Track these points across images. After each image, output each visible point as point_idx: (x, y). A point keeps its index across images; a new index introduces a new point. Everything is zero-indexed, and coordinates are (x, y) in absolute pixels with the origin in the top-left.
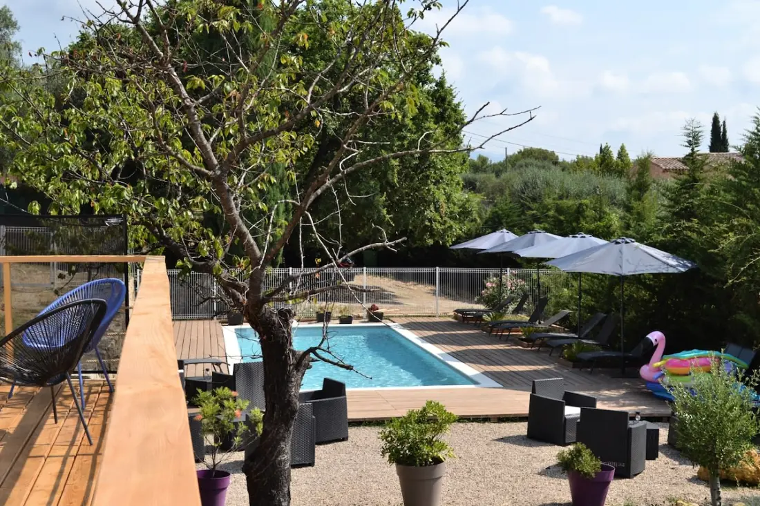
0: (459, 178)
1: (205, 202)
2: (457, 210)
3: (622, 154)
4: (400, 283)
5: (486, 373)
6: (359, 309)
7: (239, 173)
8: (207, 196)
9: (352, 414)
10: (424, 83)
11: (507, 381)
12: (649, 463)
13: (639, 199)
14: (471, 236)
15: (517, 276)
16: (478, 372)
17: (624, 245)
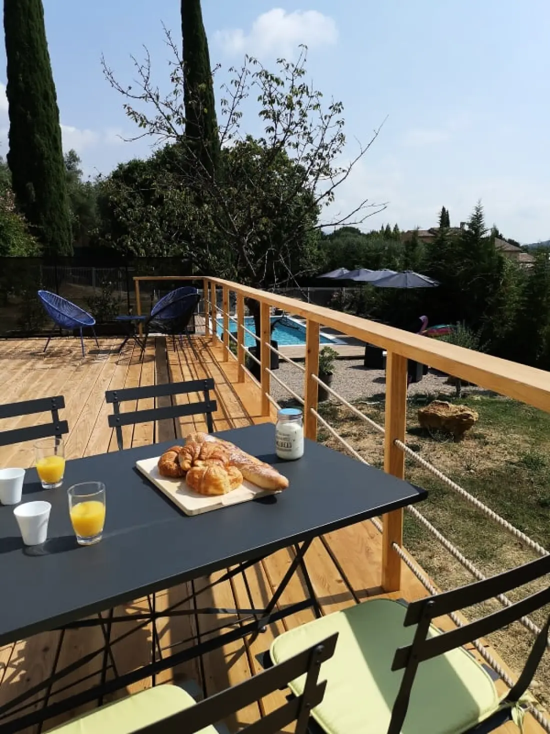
3: (396, 228)
5: (338, 338)
7: (246, 235)
11: (349, 342)
12: (424, 376)
13: (412, 250)
15: (349, 291)
16: (334, 338)
17: (408, 274)
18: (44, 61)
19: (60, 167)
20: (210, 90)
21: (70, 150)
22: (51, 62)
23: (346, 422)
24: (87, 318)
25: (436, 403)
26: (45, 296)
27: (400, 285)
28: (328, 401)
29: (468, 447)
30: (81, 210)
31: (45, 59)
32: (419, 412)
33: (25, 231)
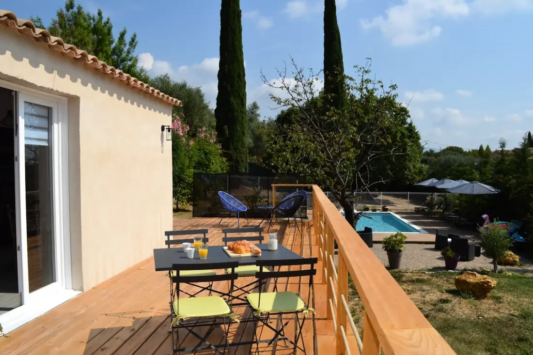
0: (419, 159)
1: (328, 169)
2: (417, 171)
3: (488, 148)
4: (396, 198)
5: (423, 229)
6: (380, 207)
7: (338, 161)
8: (329, 167)
9: (374, 239)
10: (404, 124)
11: (430, 231)
14: (423, 180)
15: (439, 196)
16: (420, 228)
17: (475, 184)
18: (240, 56)
19: (244, 116)
20: (341, 63)
21: (253, 102)
22: (244, 56)
23: (407, 283)
24: (243, 208)
25: (468, 273)
26: (223, 195)
27: (468, 191)
28: (398, 270)
29: (486, 304)
30: (257, 139)
31: (240, 54)
32: (455, 278)
33: (221, 155)
